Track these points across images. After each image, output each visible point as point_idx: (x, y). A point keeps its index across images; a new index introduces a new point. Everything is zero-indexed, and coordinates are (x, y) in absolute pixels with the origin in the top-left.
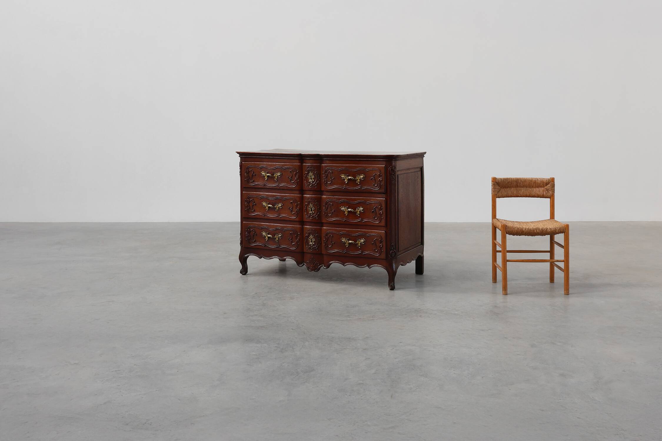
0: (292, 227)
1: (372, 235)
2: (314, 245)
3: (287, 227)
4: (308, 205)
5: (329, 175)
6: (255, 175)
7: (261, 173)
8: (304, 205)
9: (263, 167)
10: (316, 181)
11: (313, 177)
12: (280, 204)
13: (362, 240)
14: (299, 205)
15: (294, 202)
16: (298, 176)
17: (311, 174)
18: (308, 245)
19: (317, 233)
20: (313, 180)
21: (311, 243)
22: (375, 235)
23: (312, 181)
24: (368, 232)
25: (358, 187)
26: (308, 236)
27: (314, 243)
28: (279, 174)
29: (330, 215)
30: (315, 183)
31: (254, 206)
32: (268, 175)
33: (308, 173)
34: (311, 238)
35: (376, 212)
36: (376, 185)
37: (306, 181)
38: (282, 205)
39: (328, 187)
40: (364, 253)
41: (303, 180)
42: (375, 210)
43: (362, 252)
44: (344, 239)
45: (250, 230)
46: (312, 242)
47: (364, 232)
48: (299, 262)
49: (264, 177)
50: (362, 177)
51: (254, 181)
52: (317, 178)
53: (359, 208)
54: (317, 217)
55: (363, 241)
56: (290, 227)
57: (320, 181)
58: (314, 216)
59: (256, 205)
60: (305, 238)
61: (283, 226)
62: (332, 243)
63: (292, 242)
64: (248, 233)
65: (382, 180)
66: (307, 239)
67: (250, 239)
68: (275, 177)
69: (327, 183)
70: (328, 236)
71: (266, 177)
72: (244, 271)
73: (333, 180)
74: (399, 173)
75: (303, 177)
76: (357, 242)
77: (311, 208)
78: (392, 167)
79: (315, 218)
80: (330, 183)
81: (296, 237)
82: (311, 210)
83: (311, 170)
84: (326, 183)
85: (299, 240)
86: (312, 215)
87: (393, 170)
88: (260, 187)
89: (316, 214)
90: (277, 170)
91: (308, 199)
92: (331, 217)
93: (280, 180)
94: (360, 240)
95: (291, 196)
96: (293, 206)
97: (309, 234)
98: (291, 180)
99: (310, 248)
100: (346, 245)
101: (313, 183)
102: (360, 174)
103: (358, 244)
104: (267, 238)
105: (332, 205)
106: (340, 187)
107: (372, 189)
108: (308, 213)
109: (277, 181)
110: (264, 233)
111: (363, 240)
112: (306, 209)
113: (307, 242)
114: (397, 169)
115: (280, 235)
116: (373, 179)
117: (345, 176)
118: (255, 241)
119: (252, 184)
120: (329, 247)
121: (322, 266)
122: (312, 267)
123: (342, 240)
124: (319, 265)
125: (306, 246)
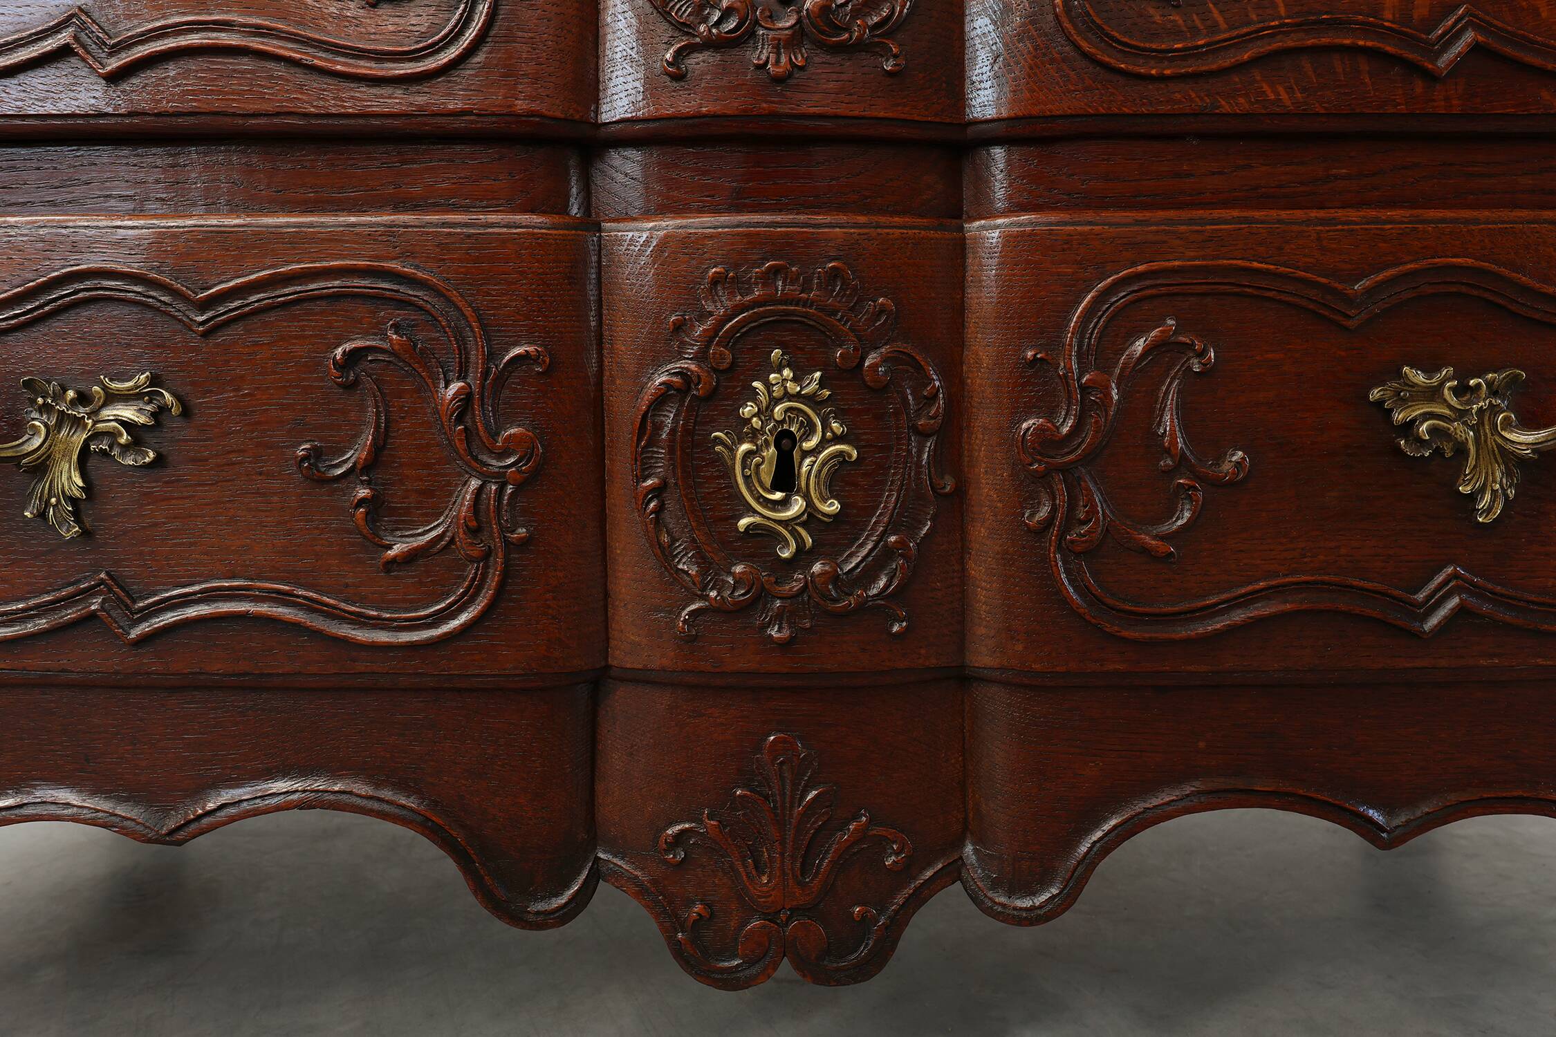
2: (828, 535)
120: (1145, 551)
121: (954, 872)
122: (771, 917)
123: (1399, 417)
124: (907, 870)
125: (666, 556)
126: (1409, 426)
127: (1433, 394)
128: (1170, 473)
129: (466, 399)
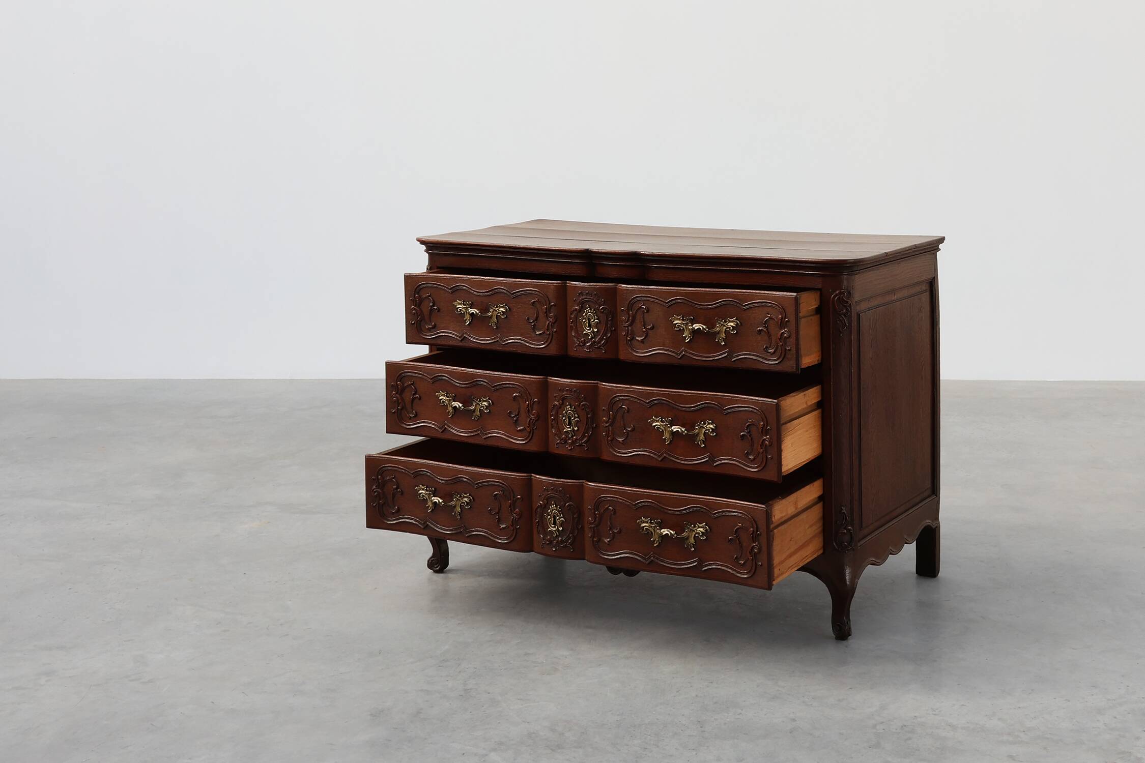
0: (500, 476)
1: (727, 514)
2: (560, 533)
3: (485, 475)
4: (560, 408)
5: (639, 317)
6: (439, 310)
7: (455, 303)
8: (551, 406)
9: (461, 287)
10: (605, 334)
11: (594, 321)
12: (484, 401)
13: (699, 527)
14: (535, 406)
15: (521, 396)
16: (555, 316)
17: (588, 312)
18: (546, 533)
19: (570, 499)
20: (596, 330)
21: (552, 528)
22: (737, 514)
23: (593, 332)
24: (720, 505)
25: (721, 354)
26: (545, 507)
27: (561, 529)
28: (502, 309)
29: (620, 440)
30: (601, 339)
31: (416, 401)
32: (472, 311)
33: (581, 310)
34: (551, 512)
35: (752, 439)
36: (773, 351)
37: (577, 332)
38: (489, 404)
39: (638, 353)
40: (706, 566)
41: (569, 328)
42: (748, 433)
43: (701, 563)
44: (647, 522)
45: (383, 478)
46: (555, 523)
47: (706, 503)
49: (463, 315)
50: (732, 324)
51: (434, 327)
52: (606, 325)
53: (705, 423)
54: (586, 442)
55: (702, 529)
56: (494, 476)
57: (615, 332)
58: (576, 439)
59: (420, 398)
60: (536, 510)
61: (472, 472)
62: (613, 533)
63: (499, 521)
64: (378, 487)
65: (789, 337)
66: (542, 516)
67: (384, 503)
68: (491, 317)
69: (633, 339)
70: (602, 511)
71: (467, 317)
73: (650, 332)
74: (863, 306)
75: (568, 319)
76: (685, 534)
77: (570, 418)
78: (840, 293)
79: (581, 445)
80: (642, 341)
81: (512, 507)
82: (570, 424)
83: (589, 301)
84: (631, 340)
85: (520, 515)
86: (572, 437)
87: (844, 303)
88: (450, 343)
89: (584, 433)
90: (494, 295)
91: (560, 390)
92: (625, 445)
93: (503, 325)
94: (695, 527)
95: (513, 380)
96: (519, 409)
97: (547, 500)
98: (534, 328)
99: (551, 542)
100: (654, 541)
101: (595, 338)
102: (725, 317)
103: (688, 538)
104: (430, 504)
105: (628, 412)
106: (670, 353)
107: (760, 360)
108: (560, 431)
109: (497, 328)
110: (423, 489)
111: (701, 527)
112: (556, 419)
113: (543, 526)
114: (857, 297)
115: (466, 499)
116: (763, 333)
117: (683, 320)
118: (398, 512)
119: (430, 336)
123: (642, 525)
126: (644, 527)
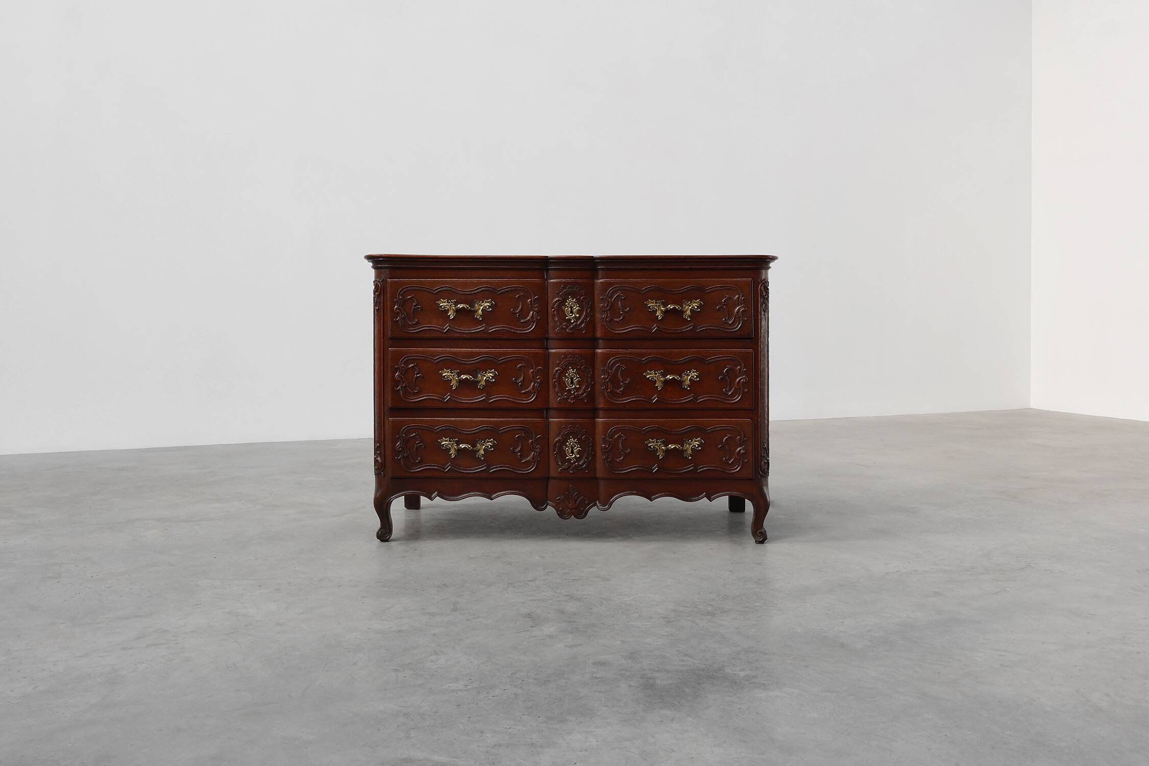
0: (523, 422)
2: (578, 460)
3: (508, 423)
4: (563, 371)
5: (616, 303)
6: (422, 309)
7: (438, 302)
8: (553, 372)
9: (444, 288)
10: (585, 318)
11: (576, 308)
12: (490, 372)
13: (695, 441)
15: (526, 366)
16: (538, 307)
17: (571, 301)
18: (564, 460)
19: (586, 433)
20: (577, 315)
21: (570, 456)
22: (726, 428)
23: (575, 317)
24: (710, 424)
25: (687, 328)
26: (563, 441)
27: (577, 456)
28: (488, 304)
29: (618, 391)
30: (582, 322)
32: (456, 307)
33: (564, 301)
34: (570, 444)
35: (730, 380)
36: (732, 321)
37: (559, 318)
38: (495, 375)
39: (614, 330)
40: (700, 469)
41: (552, 316)
42: (725, 376)
43: (696, 467)
45: (407, 436)
46: (572, 453)
47: (701, 423)
48: (538, 503)
49: (447, 311)
50: (696, 304)
51: (418, 323)
52: (587, 310)
53: (690, 372)
54: (585, 397)
55: (698, 443)
56: (517, 422)
57: (594, 317)
58: (578, 395)
59: (424, 377)
60: (555, 445)
61: (495, 422)
63: (520, 457)
64: (401, 444)
65: (745, 310)
66: (561, 447)
67: (408, 456)
68: (477, 311)
69: (611, 320)
70: (614, 437)
71: (452, 312)
72: (385, 534)
73: (627, 314)
75: (551, 308)
76: (685, 447)
77: (571, 379)
79: (582, 399)
80: (620, 321)
81: (533, 445)
82: (572, 383)
83: (571, 293)
85: (540, 451)
86: (574, 393)
88: (434, 335)
89: (584, 390)
90: (480, 294)
91: (563, 358)
92: (623, 395)
93: (490, 317)
94: (692, 441)
95: (519, 353)
96: (524, 376)
97: (565, 435)
99: (568, 467)
100: (659, 455)
101: (577, 321)
102: (691, 299)
103: (686, 450)
104: (453, 451)
106: (644, 329)
107: (722, 329)
108: (562, 389)
110: (447, 441)
111: (697, 441)
112: (559, 381)
113: (562, 454)
115: (490, 443)
116: (723, 309)
117: (656, 303)
118: (420, 462)
119: (412, 330)
120: (618, 462)
121: (595, 505)
122: (570, 509)
123: (649, 445)
124: (588, 504)
125: (557, 462)
126: (650, 446)
127: (653, 442)
128: (621, 452)
129: (532, 442)
